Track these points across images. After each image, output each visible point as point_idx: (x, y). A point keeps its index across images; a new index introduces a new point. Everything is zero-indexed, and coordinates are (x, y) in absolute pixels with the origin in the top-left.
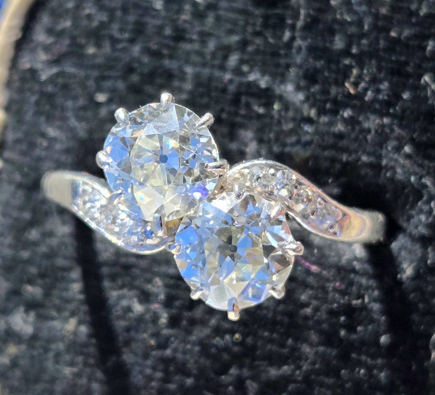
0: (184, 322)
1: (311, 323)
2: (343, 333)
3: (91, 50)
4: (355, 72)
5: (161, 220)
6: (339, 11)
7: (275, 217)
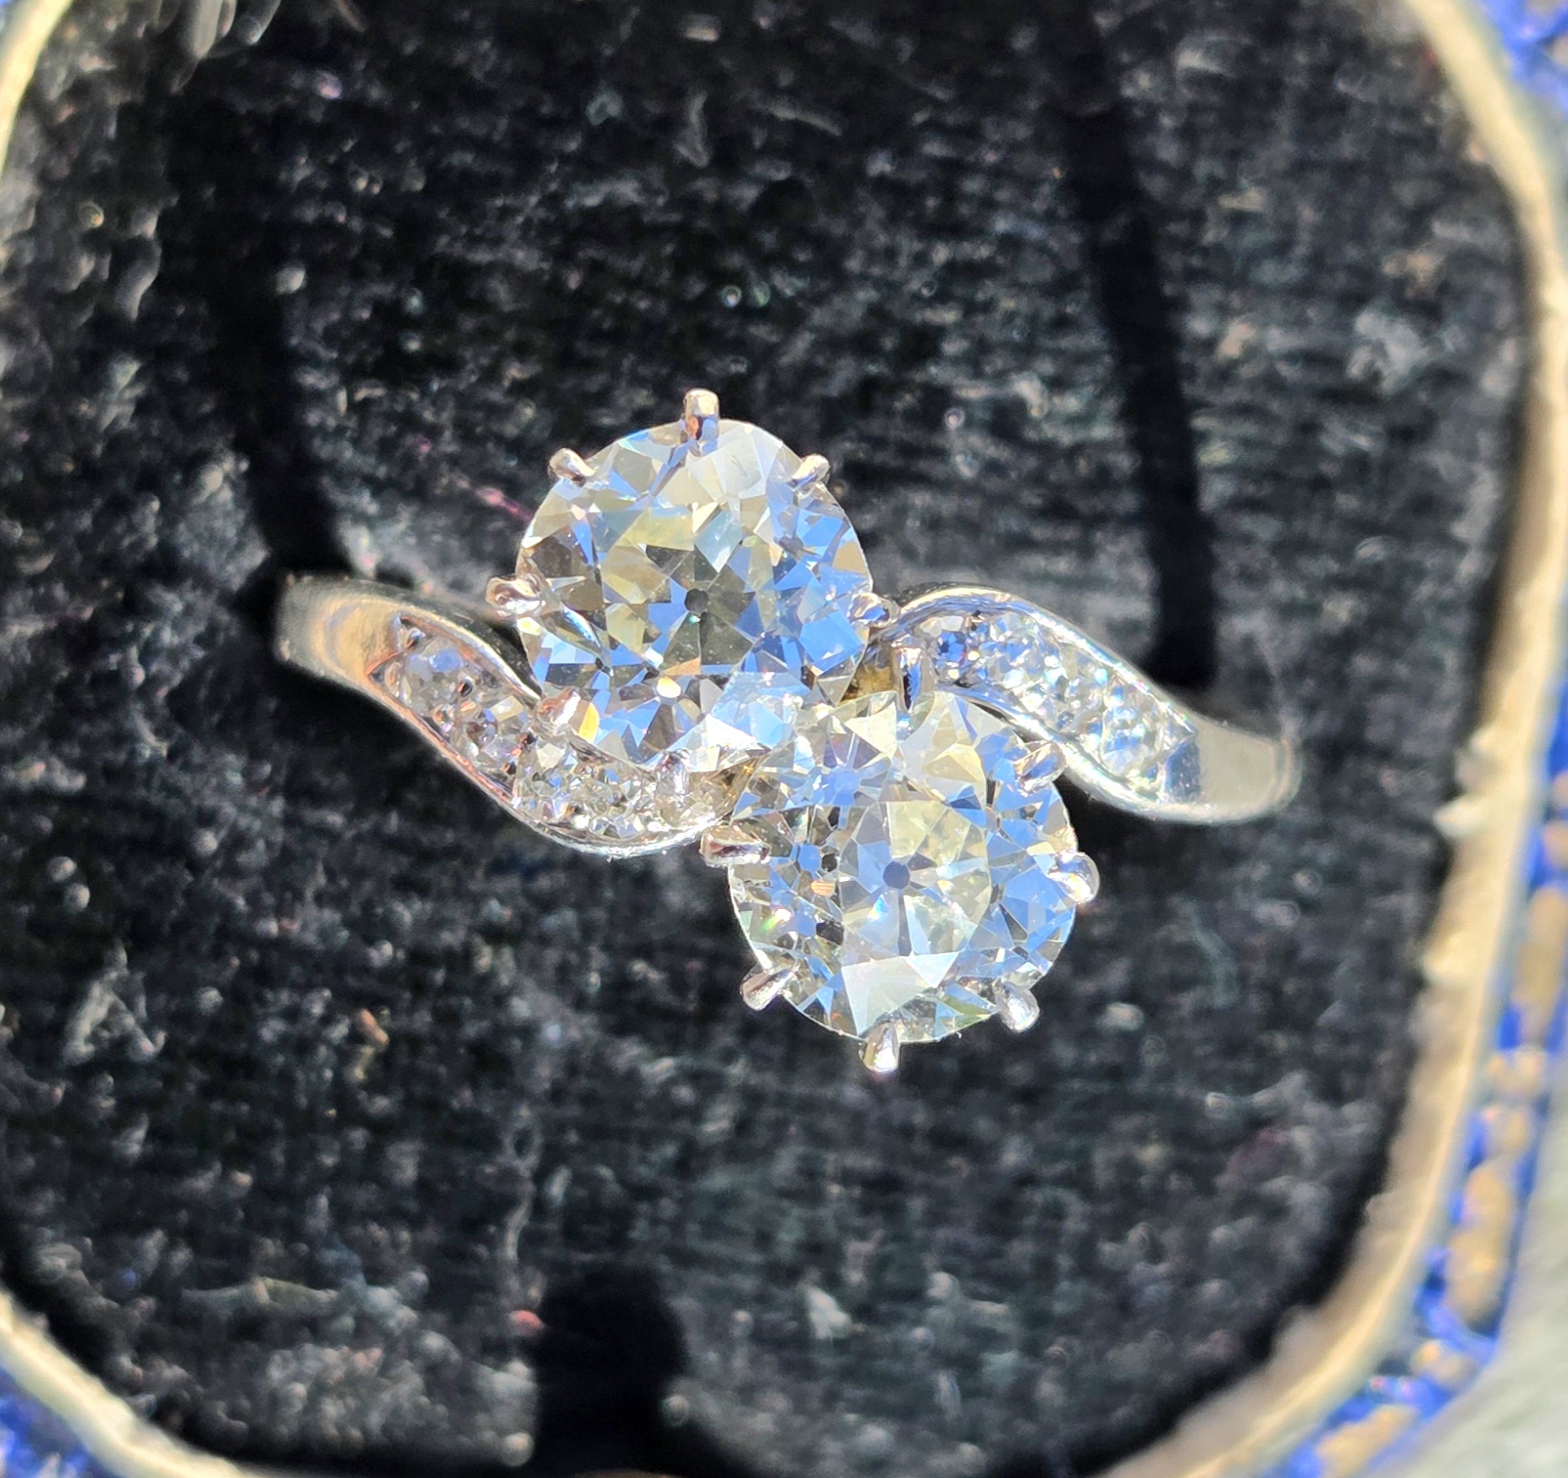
0: (889, 343)
1: (510, 335)
2: (415, 303)
3: (1152, 1154)
4: (358, 1073)
5: (907, 699)
6: (404, 1251)
7: (567, 694)
